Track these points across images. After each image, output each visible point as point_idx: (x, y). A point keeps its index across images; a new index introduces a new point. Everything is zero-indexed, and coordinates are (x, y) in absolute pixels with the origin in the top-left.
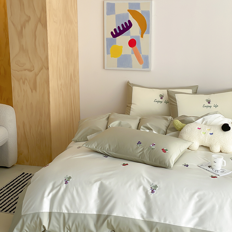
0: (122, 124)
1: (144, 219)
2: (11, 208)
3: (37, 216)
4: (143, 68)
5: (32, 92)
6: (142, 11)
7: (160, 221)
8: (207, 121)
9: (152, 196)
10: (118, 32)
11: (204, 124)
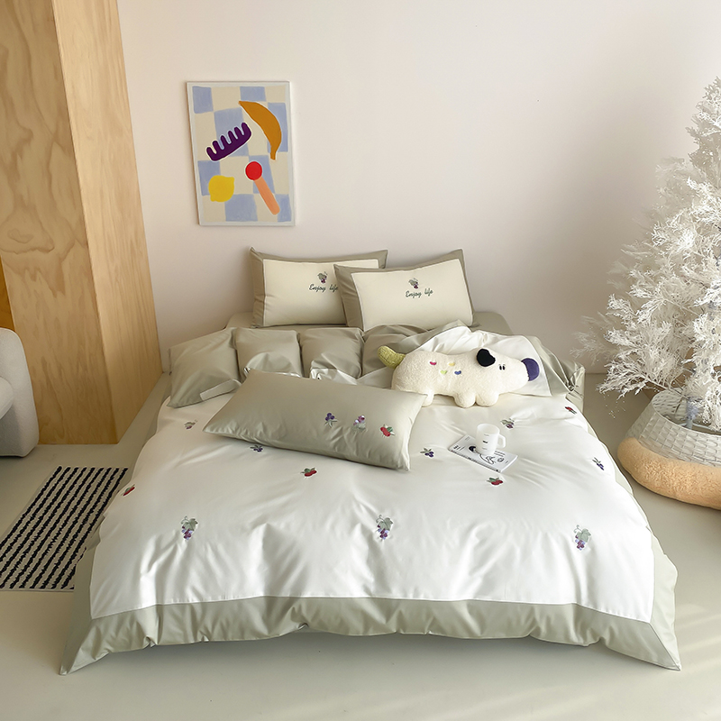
0: (270, 359)
1: (370, 594)
2: (52, 574)
3: (130, 619)
4: (279, 221)
5: (55, 295)
6: (269, 104)
7: (406, 595)
8: (443, 345)
9: (382, 544)
10: (222, 148)
11: (438, 351)
